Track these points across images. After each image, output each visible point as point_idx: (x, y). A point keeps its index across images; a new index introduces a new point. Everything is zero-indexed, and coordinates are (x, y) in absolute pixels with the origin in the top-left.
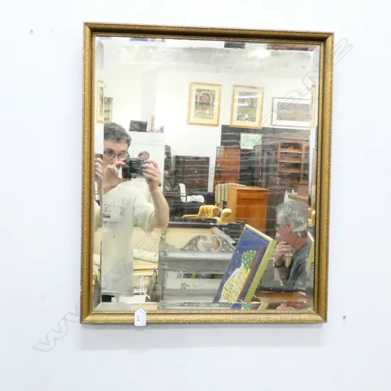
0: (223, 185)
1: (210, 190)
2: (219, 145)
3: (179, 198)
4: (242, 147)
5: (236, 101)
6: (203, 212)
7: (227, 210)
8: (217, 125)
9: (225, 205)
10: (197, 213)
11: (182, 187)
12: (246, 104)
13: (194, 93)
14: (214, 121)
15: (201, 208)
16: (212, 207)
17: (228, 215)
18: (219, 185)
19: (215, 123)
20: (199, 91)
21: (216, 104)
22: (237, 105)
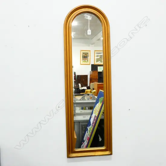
0: (93, 83)
1: (88, 85)
2: (91, 71)
3: (79, 88)
4: (98, 71)
5: (96, 56)
6: (86, 92)
7: (94, 91)
8: (90, 64)
9: (93, 89)
10: (84, 92)
11: (80, 85)
12: (99, 57)
13: (82, 54)
14: (89, 63)
15: (86, 90)
16: (89, 90)
17: (95, 92)
18: (91, 83)
19: (89, 64)
20: (83, 53)
21: (89, 58)
22: (96, 58)
